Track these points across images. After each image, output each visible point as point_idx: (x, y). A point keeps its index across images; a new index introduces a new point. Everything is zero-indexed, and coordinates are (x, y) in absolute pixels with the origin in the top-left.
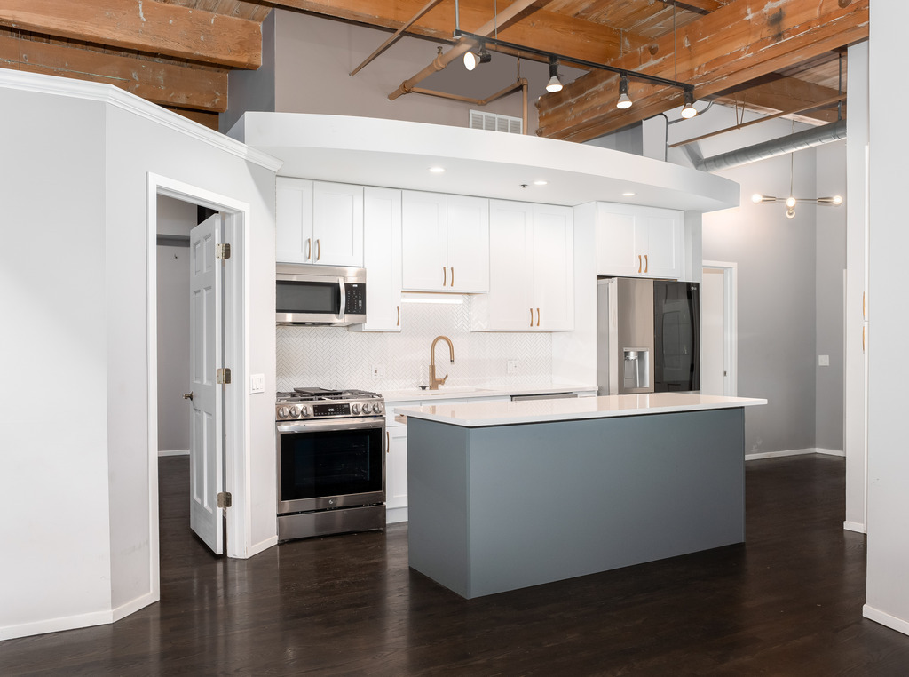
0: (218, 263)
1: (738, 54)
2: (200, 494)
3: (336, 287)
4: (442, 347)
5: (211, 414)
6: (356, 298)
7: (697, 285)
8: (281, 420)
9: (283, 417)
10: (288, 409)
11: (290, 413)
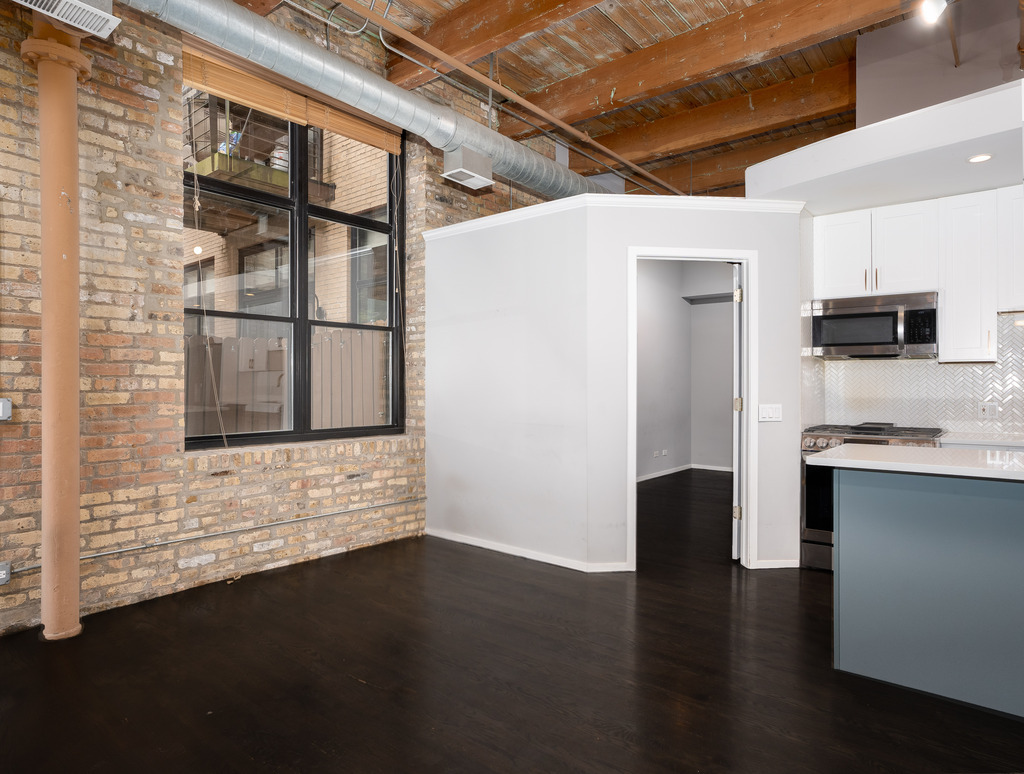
0: (736, 305)
3: (895, 317)
6: (921, 325)
8: (806, 450)
9: (809, 447)
10: (813, 440)
11: (815, 444)
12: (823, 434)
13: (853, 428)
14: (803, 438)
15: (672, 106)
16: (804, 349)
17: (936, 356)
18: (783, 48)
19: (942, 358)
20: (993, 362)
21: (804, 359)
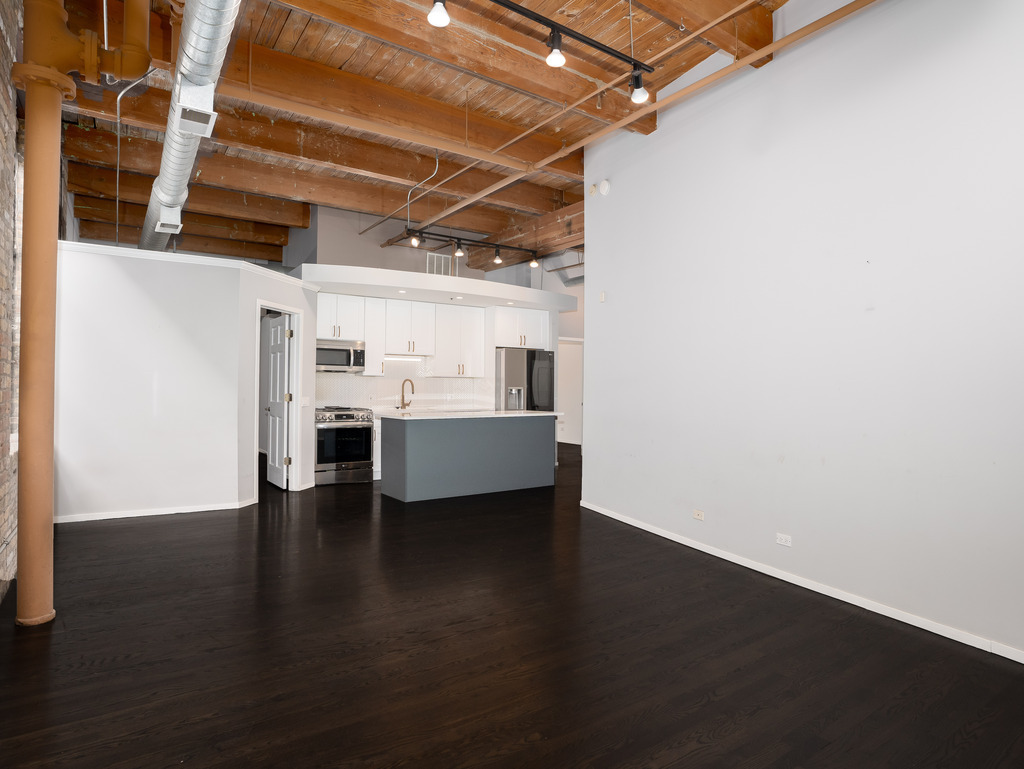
0: (287, 339)
1: (554, 238)
2: (274, 461)
3: (348, 352)
4: (408, 385)
5: (281, 417)
6: (359, 358)
7: (553, 353)
8: (318, 421)
20: (381, 377)
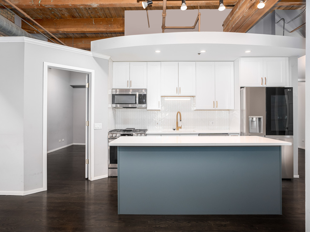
0: (87, 89)
3: (135, 95)
9: (110, 137)
10: (112, 135)
11: (112, 136)
12: (114, 132)
13: (123, 130)
14: (109, 134)
15: (66, 15)
16: (109, 105)
17: (146, 108)
18: (103, 5)
19: (148, 109)
20: (160, 110)
21: (109, 108)
